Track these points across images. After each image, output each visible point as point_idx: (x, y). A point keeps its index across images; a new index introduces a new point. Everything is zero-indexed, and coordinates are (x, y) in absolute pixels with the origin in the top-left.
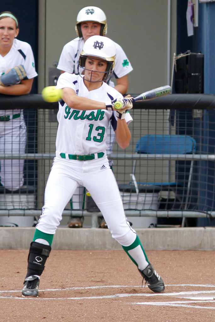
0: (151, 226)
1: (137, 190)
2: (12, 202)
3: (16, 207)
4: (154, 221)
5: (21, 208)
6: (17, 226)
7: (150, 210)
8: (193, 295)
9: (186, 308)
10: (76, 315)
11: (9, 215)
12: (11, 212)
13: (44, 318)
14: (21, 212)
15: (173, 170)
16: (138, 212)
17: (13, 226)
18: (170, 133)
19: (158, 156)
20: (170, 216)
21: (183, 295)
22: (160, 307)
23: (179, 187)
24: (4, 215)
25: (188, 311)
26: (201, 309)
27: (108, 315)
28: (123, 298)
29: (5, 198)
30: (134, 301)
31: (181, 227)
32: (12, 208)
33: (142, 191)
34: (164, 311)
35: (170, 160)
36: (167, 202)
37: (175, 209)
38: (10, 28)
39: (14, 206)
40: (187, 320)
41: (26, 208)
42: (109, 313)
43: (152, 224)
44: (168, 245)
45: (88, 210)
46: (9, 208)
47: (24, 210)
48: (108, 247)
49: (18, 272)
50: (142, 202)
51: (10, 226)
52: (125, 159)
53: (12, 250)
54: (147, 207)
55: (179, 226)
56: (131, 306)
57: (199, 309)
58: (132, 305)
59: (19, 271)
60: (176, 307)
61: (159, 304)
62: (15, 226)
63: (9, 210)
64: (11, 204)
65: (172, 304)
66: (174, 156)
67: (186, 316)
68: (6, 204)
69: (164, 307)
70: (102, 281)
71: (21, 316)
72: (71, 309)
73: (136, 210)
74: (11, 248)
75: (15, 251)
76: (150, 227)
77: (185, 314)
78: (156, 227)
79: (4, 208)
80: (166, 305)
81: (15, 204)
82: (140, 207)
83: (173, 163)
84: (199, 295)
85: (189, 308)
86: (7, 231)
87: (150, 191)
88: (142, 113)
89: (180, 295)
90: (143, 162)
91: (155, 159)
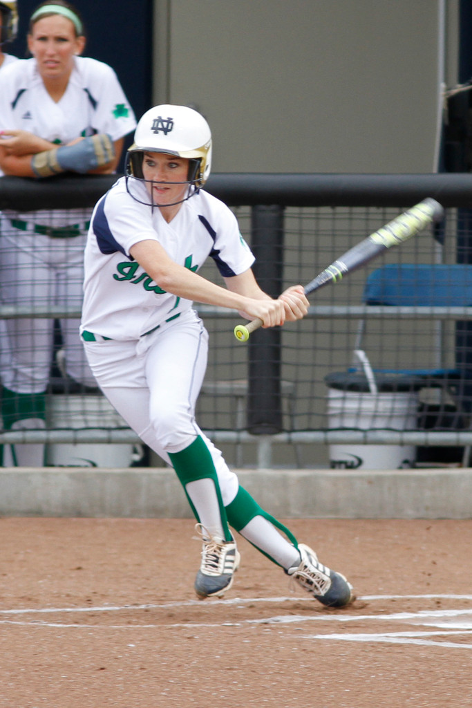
0: (404, 465)
1: (373, 387)
2: (84, 413)
3: (92, 425)
4: (410, 454)
5: (102, 425)
6: (94, 465)
7: (388, 429)
8: (446, 620)
9: (421, 648)
10: (173, 662)
11: (76, 442)
12: (81, 435)
13: (102, 669)
14: (103, 435)
15: (451, 342)
16: (359, 435)
17: (86, 466)
18: (444, 260)
19: (406, 310)
20: (431, 444)
21: (425, 620)
22: (364, 645)
23: (451, 380)
24: (66, 442)
25: (423, 654)
26: (453, 649)
27: (244, 663)
28: (288, 624)
29: (67, 404)
30: (309, 632)
31: (461, 466)
32: (82, 425)
33: (384, 388)
34: (371, 654)
35: (444, 320)
36: (441, 413)
37: (442, 428)
38: (61, 39)
39: (86, 421)
40: (417, 674)
41: (113, 425)
42: (247, 658)
43: (406, 462)
44: (427, 508)
45: (250, 430)
46: (76, 425)
47: (109, 429)
48: (294, 511)
49: (79, 568)
50: (384, 412)
51: (78, 466)
52: (332, 317)
53: (81, 520)
54: (380, 424)
55: (456, 464)
56: (299, 642)
57: (449, 650)
58: (303, 641)
59: (83, 565)
60: (400, 646)
61: (365, 638)
62: (88, 464)
63: (76, 430)
64: (80, 417)
65: (393, 637)
66: (458, 311)
67: (417, 663)
68: (70, 416)
69: (374, 645)
70: (257, 588)
71: (51, 666)
72: (166, 649)
73: (356, 429)
74: (79, 514)
75: (86, 521)
76: (400, 468)
77: (417, 659)
78: (413, 467)
79: (64, 425)
80: (380, 640)
81: (89, 418)
82: (364, 424)
83: (452, 327)
84: (459, 618)
85: (427, 648)
86: (72, 476)
87: (403, 388)
88: (371, 217)
89: (417, 619)
90: (373, 325)
91: (399, 317)
